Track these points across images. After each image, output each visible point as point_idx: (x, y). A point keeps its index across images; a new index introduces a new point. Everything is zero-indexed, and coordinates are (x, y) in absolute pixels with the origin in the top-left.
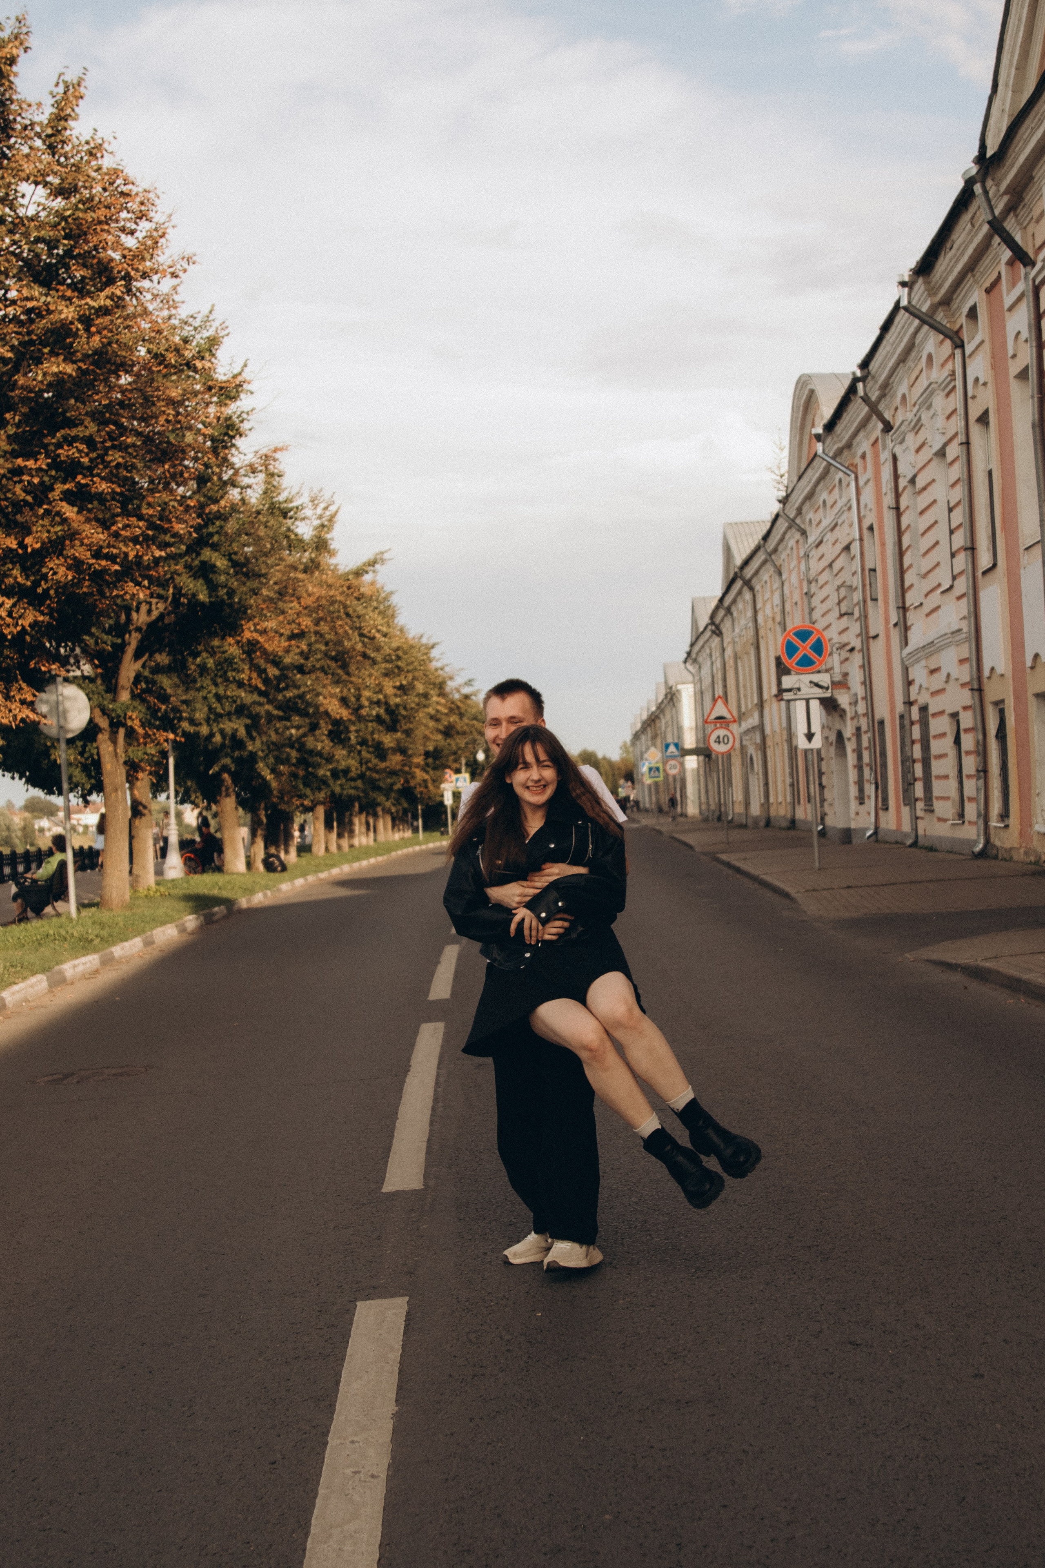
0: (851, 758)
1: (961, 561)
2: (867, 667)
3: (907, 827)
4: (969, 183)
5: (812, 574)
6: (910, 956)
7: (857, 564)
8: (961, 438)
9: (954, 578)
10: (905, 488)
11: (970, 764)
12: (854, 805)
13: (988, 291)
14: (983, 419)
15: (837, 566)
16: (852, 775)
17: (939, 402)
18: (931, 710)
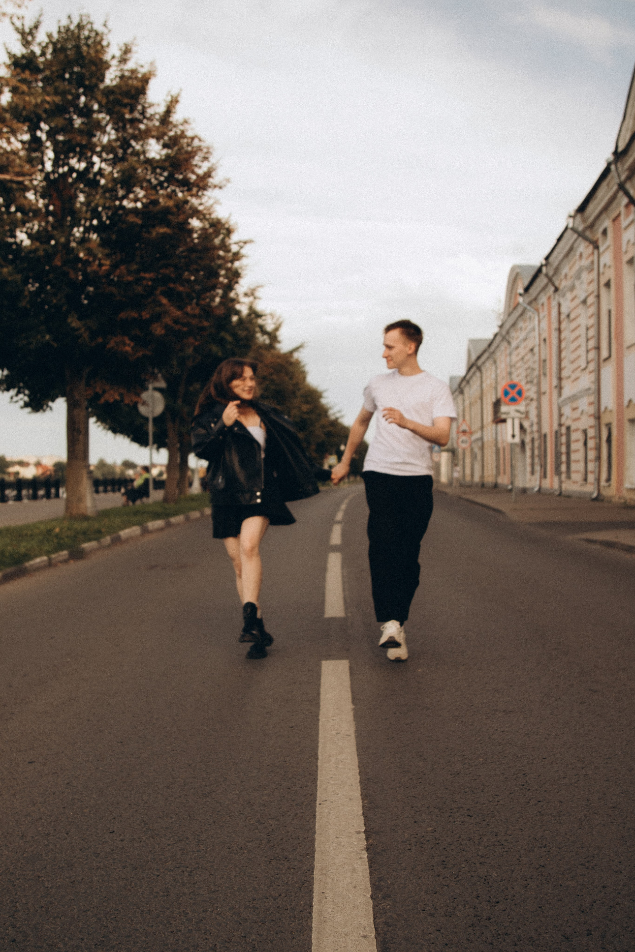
0: (528, 453)
1: (592, 355)
2: (539, 408)
3: (556, 486)
4: (609, 164)
5: (513, 363)
6: (570, 537)
7: (536, 358)
8: (596, 293)
9: (588, 362)
10: (564, 320)
11: (592, 455)
12: (528, 475)
13: (614, 220)
14: (608, 285)
15: (526, 359)
16: (528, 461)
17: (585, 276)
18: (573, 428)
